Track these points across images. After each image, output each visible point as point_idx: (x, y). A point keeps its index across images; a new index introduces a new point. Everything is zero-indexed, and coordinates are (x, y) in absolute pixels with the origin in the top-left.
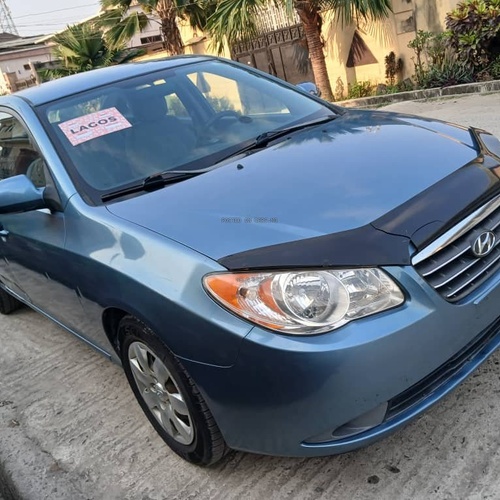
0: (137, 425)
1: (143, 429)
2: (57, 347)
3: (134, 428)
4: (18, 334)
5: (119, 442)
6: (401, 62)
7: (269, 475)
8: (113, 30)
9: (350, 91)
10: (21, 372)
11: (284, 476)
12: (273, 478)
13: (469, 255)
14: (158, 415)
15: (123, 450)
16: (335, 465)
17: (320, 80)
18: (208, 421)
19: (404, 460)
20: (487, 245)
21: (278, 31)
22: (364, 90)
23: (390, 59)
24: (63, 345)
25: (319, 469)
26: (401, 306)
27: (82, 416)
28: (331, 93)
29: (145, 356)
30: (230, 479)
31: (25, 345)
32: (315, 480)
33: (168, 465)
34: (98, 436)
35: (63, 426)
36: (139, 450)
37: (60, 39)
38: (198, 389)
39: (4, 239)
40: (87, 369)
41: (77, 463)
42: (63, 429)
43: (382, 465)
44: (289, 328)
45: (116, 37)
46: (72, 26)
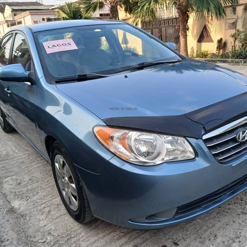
0: (54, 197)
1: (57, 199)
2: (26, 152)
3: (52, 198)
4: (10, 143)
5: (44, 203)
6: (225, 44)
7: (112, 234)
8: (86, 7)
9: (197, 55)
10: (7, 161)
11: (120, 236)
12: (114, 236)
13: (234, 140)
14: (64, 193)
15: (44, 208)
16: (147, 235)
17: (183, 46)
18: (85, 201)
19: (182, 240)
20: (245, 136)
21: (167, 19)
22: (205, 55)
23: (220, 41)
24: (29, 152)
25: (138, 236)
26: (193, 160)
27: (30, 187)
28: (187, 54)
29: (62, 162)
30: (92, 232)
31: (12, 149)
32: (135, 241)
33: (64, 219)
34: (34, 198)
35: (19, 191)
36: (52, 209)
37: (61, 8)
38: (83, 183)
39: (9, 95)
40: (38, 165)
41: (21, 210)
42: (19, 192)
43: (170, 240)
44: (132, 160)
45: (87, 11)
46: (67, 2)
